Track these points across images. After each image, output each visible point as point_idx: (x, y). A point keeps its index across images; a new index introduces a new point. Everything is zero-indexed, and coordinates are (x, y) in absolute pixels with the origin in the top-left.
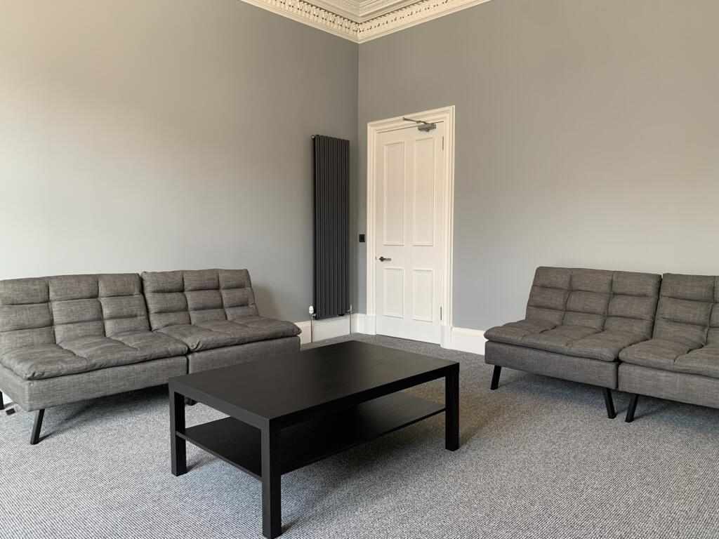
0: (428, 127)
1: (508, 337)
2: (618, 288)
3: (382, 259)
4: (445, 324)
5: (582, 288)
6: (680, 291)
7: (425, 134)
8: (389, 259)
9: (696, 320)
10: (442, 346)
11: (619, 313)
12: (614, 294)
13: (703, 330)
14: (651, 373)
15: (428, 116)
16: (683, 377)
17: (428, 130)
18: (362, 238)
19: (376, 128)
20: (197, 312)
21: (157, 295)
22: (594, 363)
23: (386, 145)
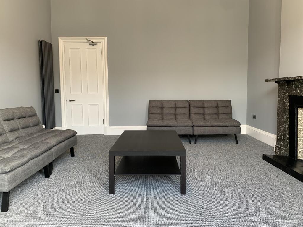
0: (93, 44)
1: (157, 124)
2: (178, 105)
3: (70, 101)
4: (106, 126)
5: (167, 106)
6: (196, 105)
7: (91, 47)
8: (75, 101)
9: (201, 113)
10: (104, 135)
11: (180, 113)
12: (177, 107)
13: (203, 115)
14: (203, 128)
15: (94, 39)
16: (211, 128)
17: (93, 45)
18: (57, 91)
19: (64, 40)
20: (23, 130)
21: (7, 122)
22: (186, 128)
23: (70, 49)
